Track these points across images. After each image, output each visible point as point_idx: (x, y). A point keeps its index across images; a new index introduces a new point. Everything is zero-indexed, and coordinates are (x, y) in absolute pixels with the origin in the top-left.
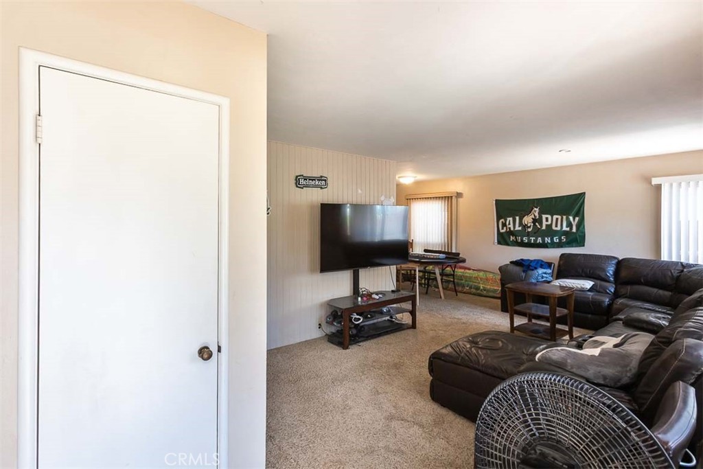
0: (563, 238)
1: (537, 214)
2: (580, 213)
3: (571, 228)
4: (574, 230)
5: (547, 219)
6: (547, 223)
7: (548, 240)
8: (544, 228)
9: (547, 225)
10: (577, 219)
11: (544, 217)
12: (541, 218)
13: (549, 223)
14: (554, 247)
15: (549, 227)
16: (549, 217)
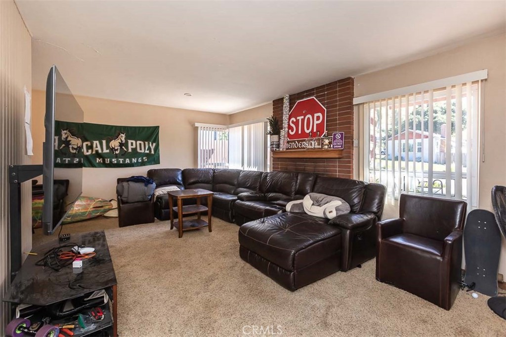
0: (144, 158)
1: (123, 139)
2: (156, 140)
3: (150, 151)
4: (153, 152)
5: (132, 144)
6: (132, 147)
7: (134, 160)
8: (130, 150)
9: (132, 149)
10: (154, 144)
11: (130, 142)
12: (127, 143)
13: (134, 146)
14: (138, 166)
15: (134, 150)
16: (134, 142)
